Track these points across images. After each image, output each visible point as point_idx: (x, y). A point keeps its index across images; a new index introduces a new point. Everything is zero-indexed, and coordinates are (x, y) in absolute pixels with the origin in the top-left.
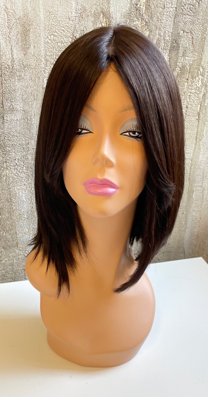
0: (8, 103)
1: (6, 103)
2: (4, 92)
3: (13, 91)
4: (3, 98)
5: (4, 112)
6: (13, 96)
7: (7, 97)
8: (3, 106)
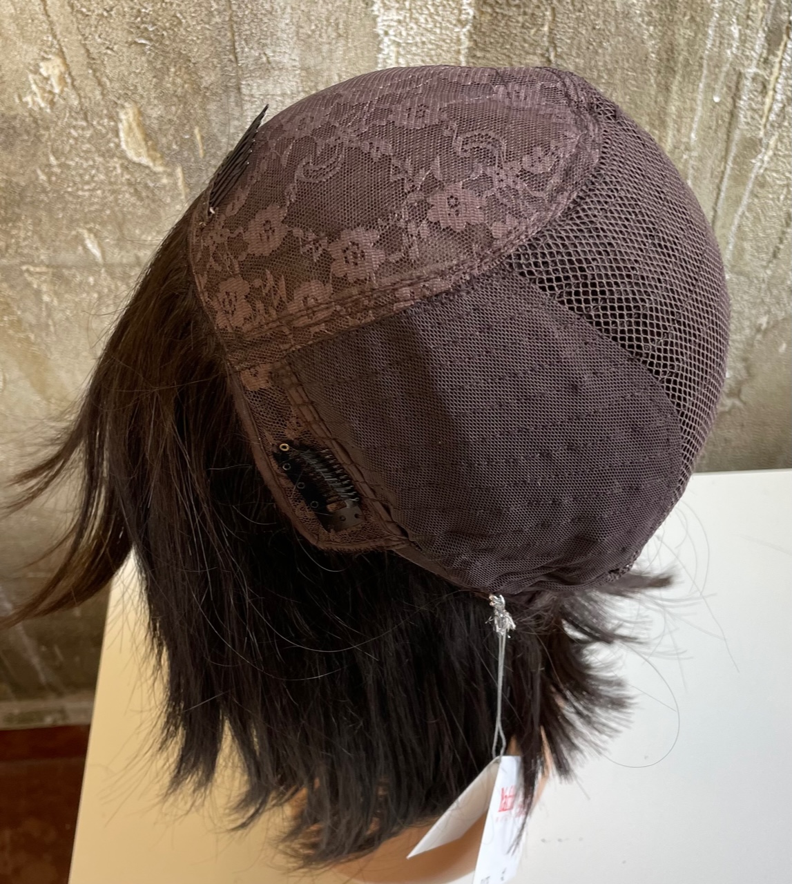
0: (252, 48)
1: (246, 50)
2: (235, 19)
3: (265, 15)
4: (233, 35)
5: (240, 72)
6: (265, 29)
7: (248, 32)
8: (236, 58)
